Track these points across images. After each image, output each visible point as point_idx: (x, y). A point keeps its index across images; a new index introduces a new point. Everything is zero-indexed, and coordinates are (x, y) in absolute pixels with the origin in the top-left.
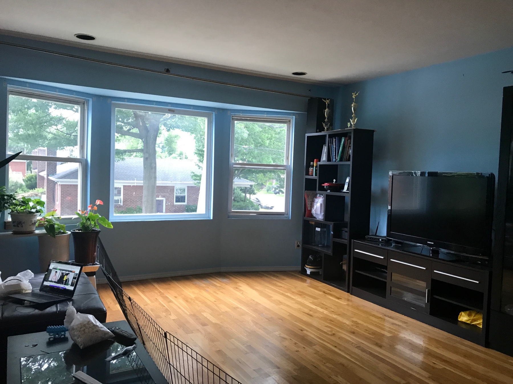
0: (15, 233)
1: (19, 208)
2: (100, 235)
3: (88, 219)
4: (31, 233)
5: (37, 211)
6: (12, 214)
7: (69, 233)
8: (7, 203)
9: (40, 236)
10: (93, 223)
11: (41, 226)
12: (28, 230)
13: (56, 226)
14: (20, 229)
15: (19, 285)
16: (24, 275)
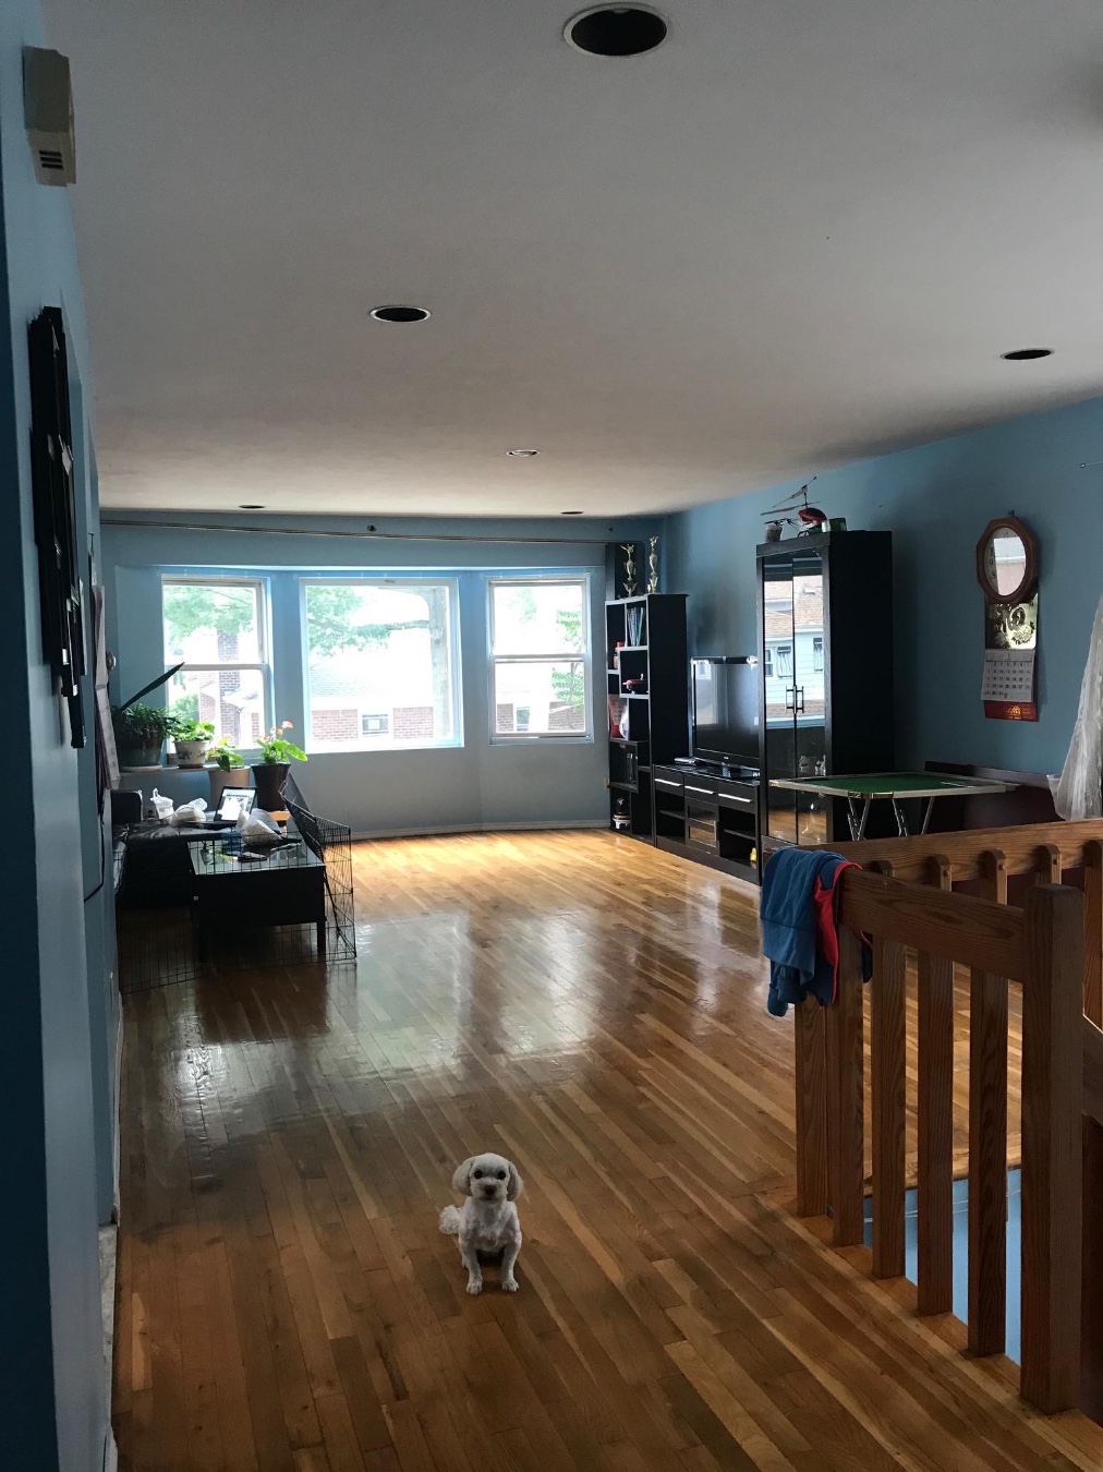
0: (182, 767)
1: (183, 735)
2: (290, 770)
3: (273, 749)
4: (199, 767)
5: (206, 739)
6: (177, 744)
7: (247, 767)
8: (170, 728)
9: (211, 772)
10: (279, 753)
11: (211, 760)
12: (195, 763)
13: (231, 759)
14: (188, 762)
15: (192, 813)
16: (197, 803)
